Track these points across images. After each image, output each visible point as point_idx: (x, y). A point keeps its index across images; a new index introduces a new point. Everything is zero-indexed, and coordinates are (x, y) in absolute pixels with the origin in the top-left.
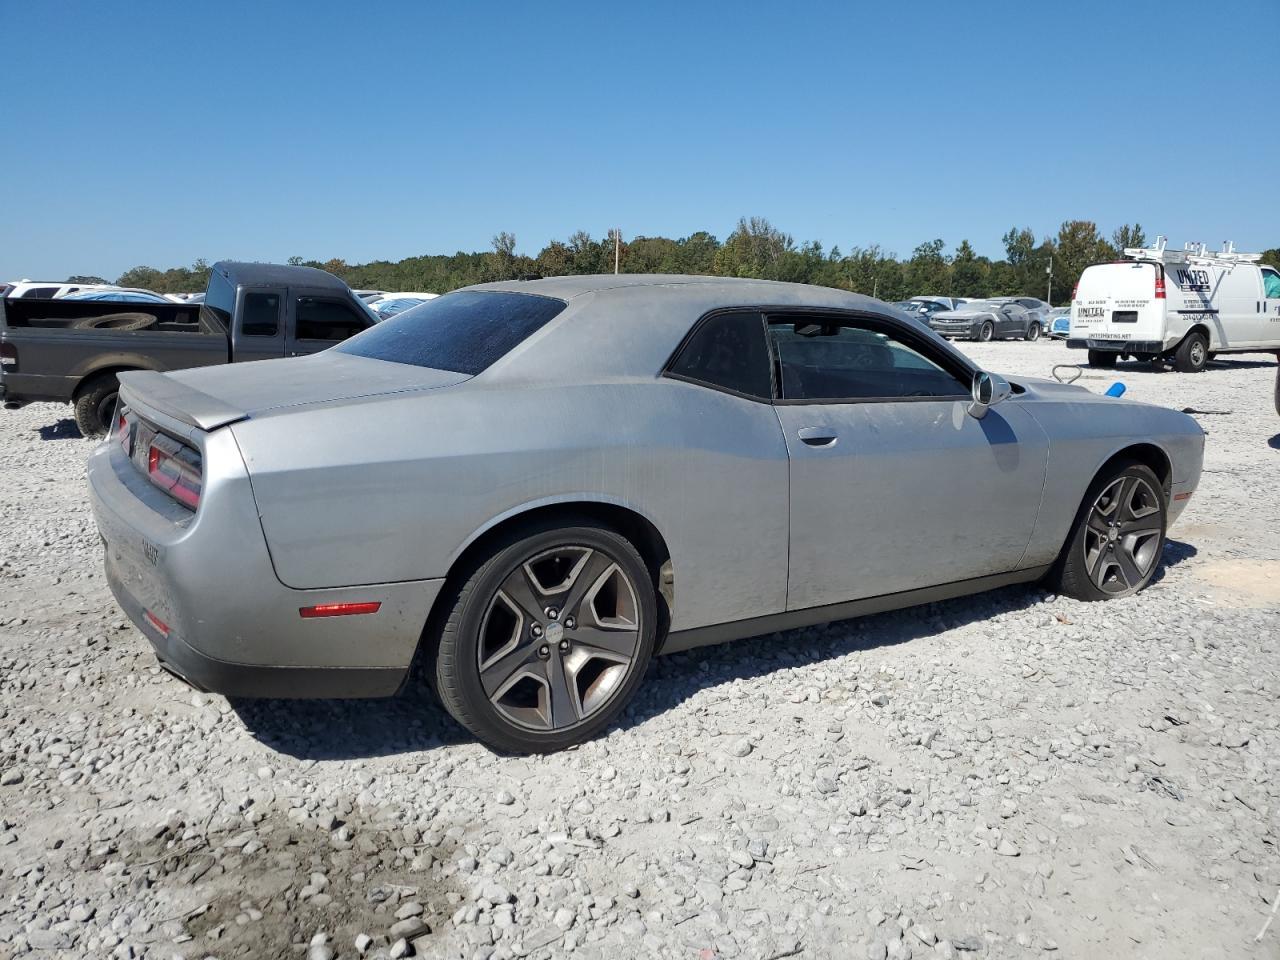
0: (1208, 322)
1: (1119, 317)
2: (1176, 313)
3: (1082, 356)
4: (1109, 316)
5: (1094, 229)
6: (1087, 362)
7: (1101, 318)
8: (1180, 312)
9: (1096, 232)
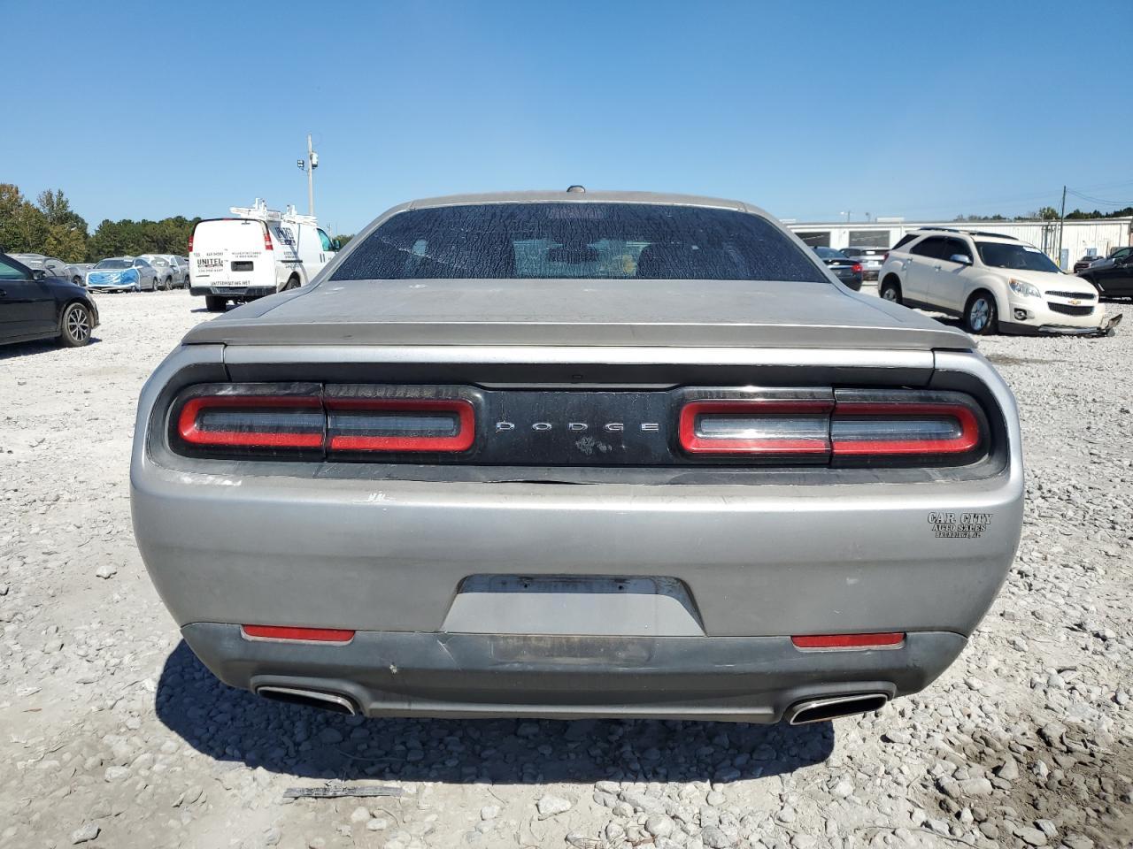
0: (298, 270)
1: (238, 266)
2: (280, 263)
3: (201, 301)
4: (228, 266)
5: (17, 192)
6: (205, 307)
7: (221, 268)
8: (283, 261)
9: (20, 195)
